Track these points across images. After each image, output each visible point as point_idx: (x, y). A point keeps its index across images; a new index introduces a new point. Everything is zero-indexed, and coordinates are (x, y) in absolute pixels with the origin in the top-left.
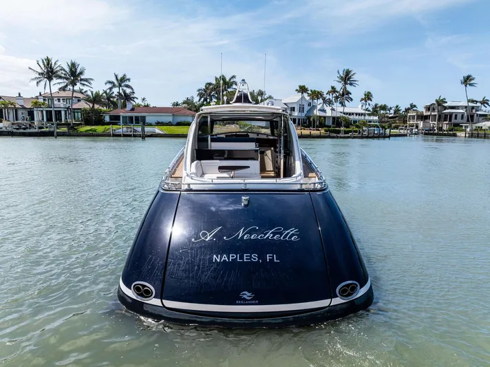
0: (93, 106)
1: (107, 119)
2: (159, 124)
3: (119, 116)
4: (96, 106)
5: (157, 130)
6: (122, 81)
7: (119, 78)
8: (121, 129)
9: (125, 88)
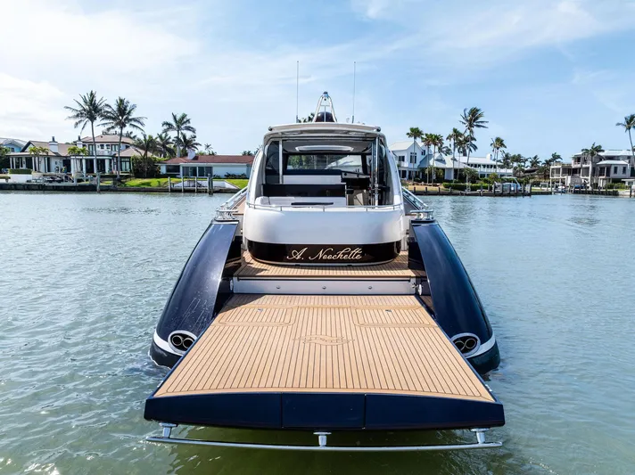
0: (146, 154)
1: (163, 170)
2: (229, 177)
3: (179, 166)
4: (149, 154)
5: (227, 184)
6: (181, 122)
7: (178, 118)
8: (181, 183)
9: (185, 132)
